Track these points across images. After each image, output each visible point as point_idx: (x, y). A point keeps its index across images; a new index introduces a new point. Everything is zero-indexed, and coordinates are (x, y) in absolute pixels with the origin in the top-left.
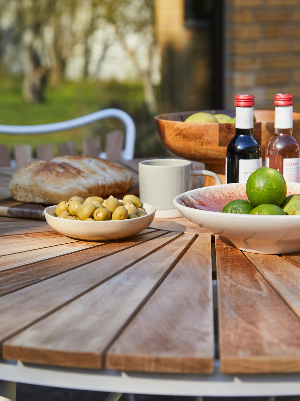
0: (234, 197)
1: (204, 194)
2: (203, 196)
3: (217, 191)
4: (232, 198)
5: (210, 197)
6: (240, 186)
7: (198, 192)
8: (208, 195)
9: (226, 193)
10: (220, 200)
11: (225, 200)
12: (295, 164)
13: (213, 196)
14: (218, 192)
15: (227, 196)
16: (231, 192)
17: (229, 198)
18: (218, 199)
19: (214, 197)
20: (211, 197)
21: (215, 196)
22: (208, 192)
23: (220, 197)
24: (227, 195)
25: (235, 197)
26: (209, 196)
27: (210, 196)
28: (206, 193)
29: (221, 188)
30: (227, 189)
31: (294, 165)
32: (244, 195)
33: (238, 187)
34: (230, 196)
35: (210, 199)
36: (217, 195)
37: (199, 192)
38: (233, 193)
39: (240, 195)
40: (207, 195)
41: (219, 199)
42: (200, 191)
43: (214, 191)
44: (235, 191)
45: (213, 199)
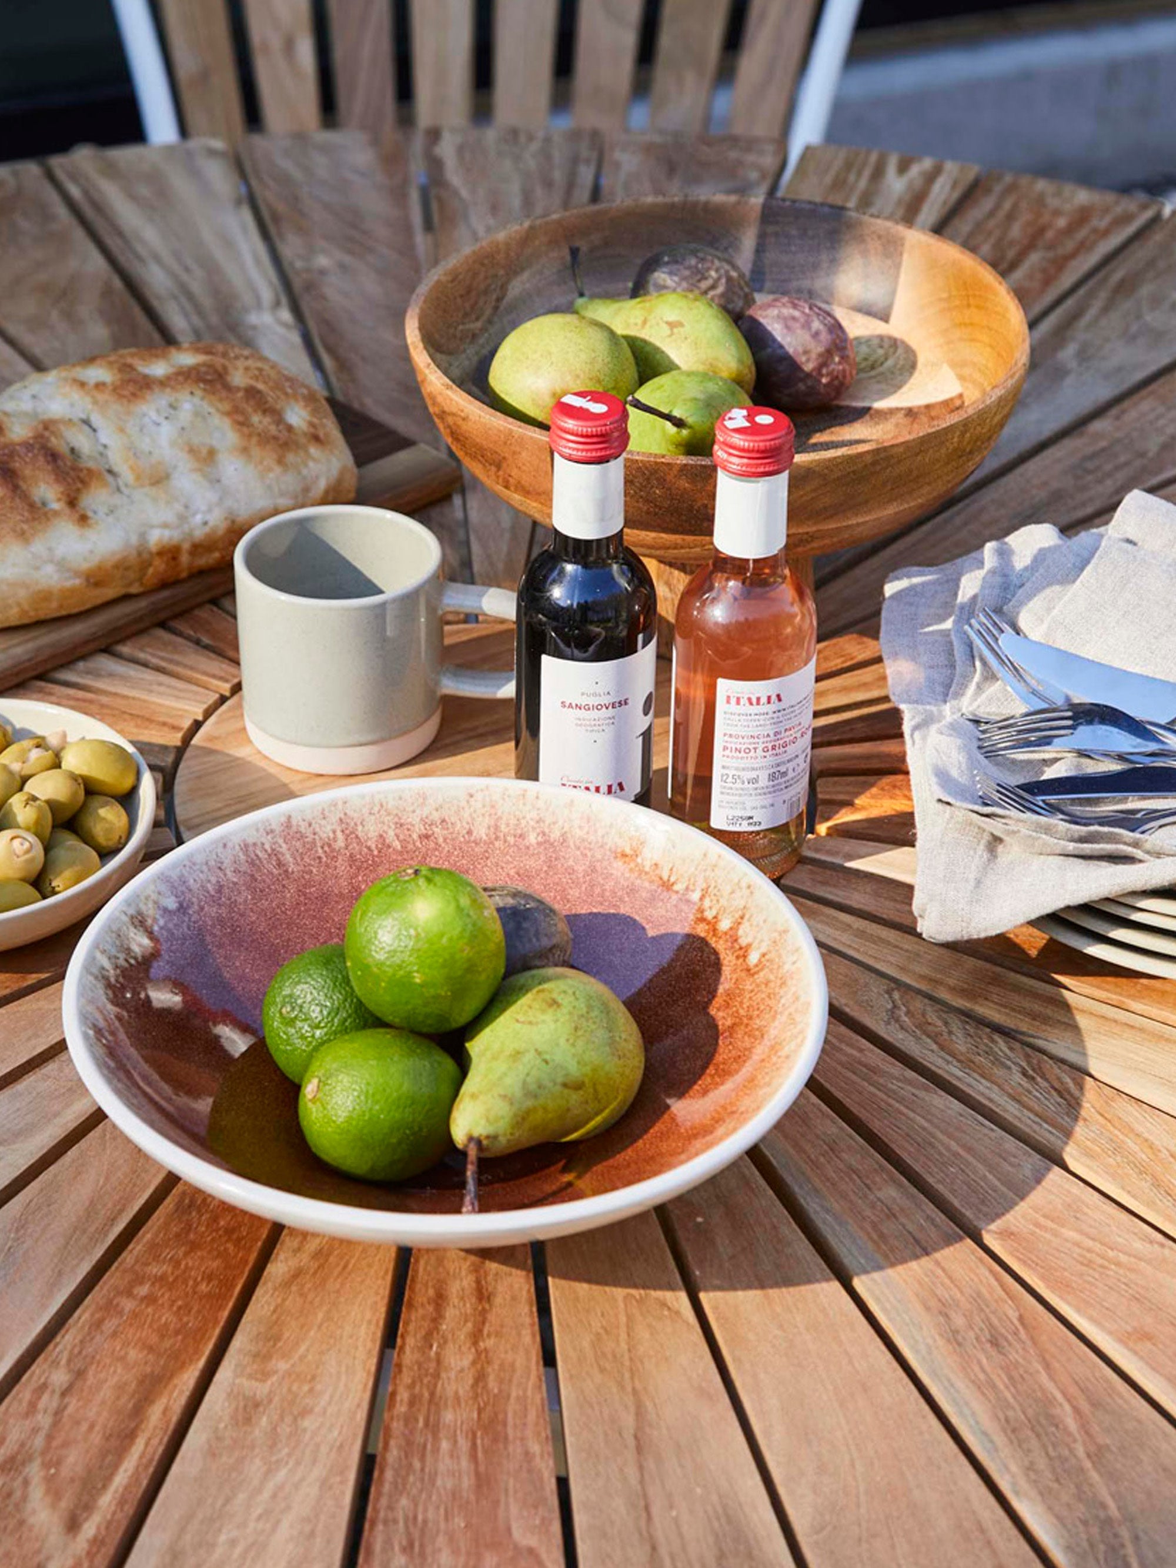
0: (441, 840)
1: (310, 825)
2: (303, 836)
3: (376, 809)
4: (432, 845)
5: (335, 839)
6: (479, 796)
7: (283, 819)
8: (329, 828)
9: (415, 819)
10: (376, 853)
11: (401, 853)
12: (764, 700)
13: (350, 834)
14: (383, 812)
15: (415, 836)
16: (436, 816)
17: (418, 844)
18: (369, 848)
19: (357, 837)
20: (340, 836)
21: (360, 835)
22: (334, 818)
23: (381, 836)
24: (419, 829)
25: (445, 840)
26: (334, 832)
27: (339, 834)
28: (323, 822)
29: (400, 798)
30: (423, 804)
31: (758, 703)
32: (485, 837)
33: (471, 796)
34: (427, 837)
35: (333, 850)
36: (370, 831)
37: (289, 817)
38: (443, 821)
39: (470, 832)
40: (326, 829)
41: (373, 847)
42: (293, 815)
43: (365, 811)
44: (457, 812)
45: (346, 847)
